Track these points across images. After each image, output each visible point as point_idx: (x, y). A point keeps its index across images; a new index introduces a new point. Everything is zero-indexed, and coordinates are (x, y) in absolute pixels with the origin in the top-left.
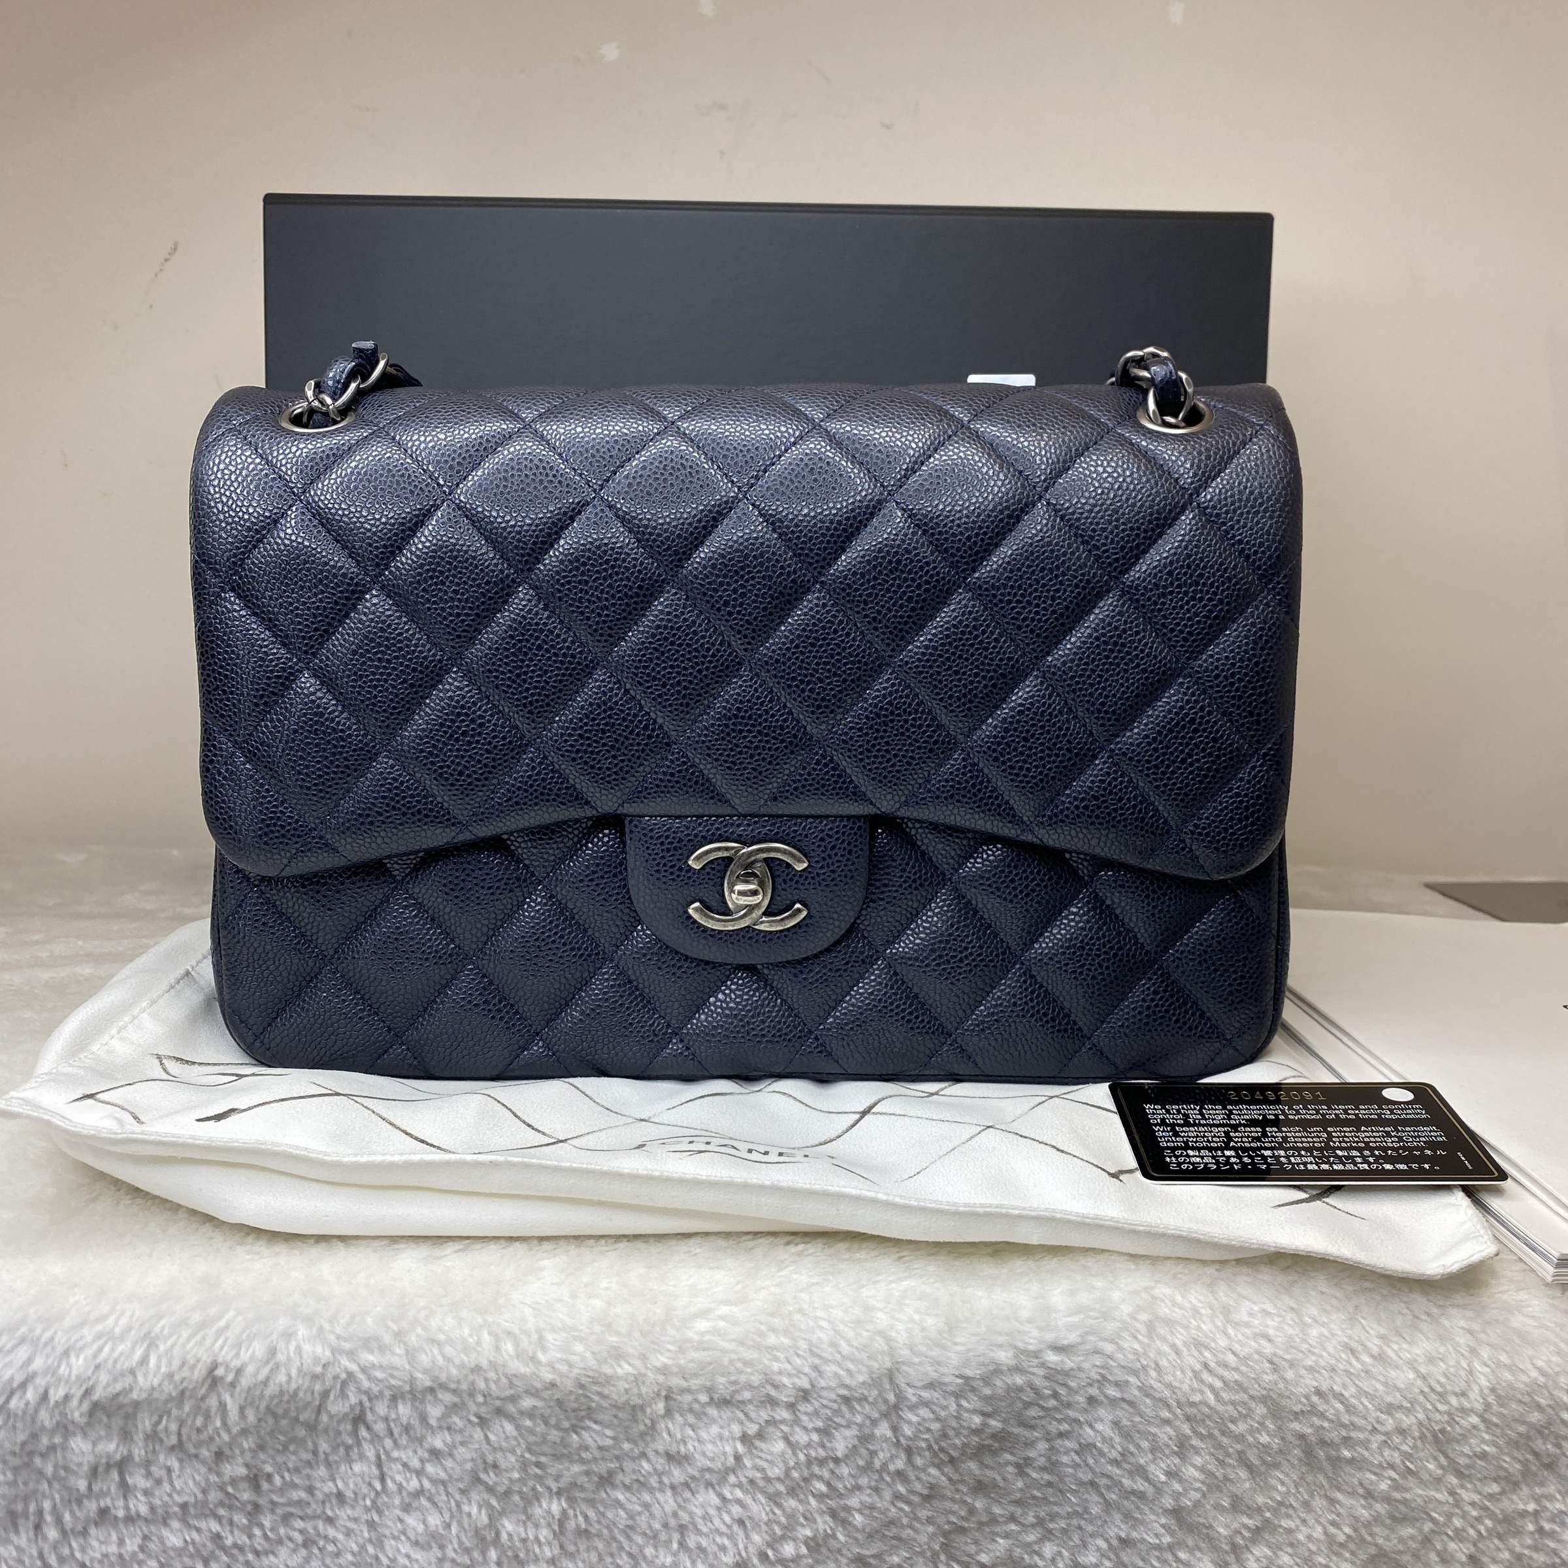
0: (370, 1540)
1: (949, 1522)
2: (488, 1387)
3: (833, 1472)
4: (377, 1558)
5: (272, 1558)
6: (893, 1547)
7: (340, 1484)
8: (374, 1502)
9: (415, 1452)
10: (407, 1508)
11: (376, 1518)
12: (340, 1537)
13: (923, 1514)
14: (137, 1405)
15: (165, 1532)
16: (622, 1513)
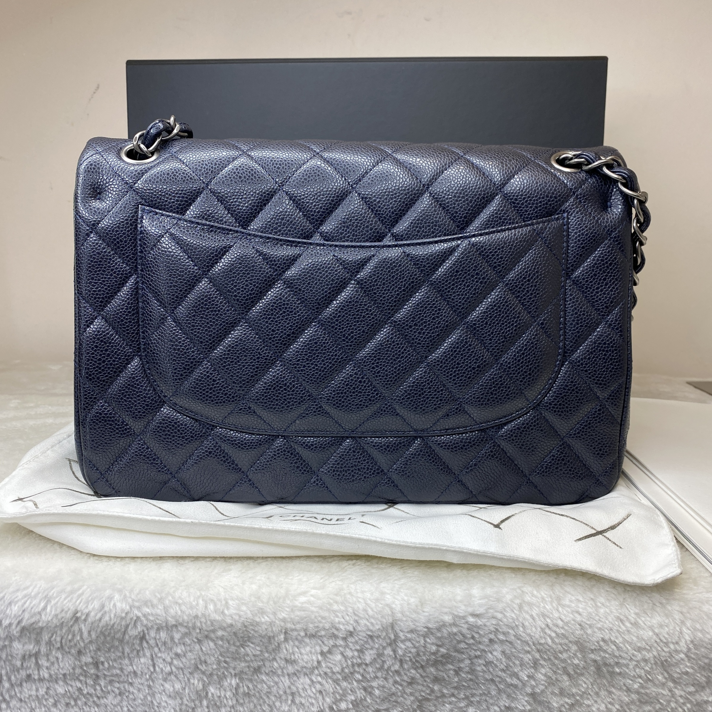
0: (149, 694)
1: (421, 696)
2: (201, 625)
3: (365, 670)
4: (152, 702)
5: (105, 700)
6: (394, 706)
7: (135, 668)
8: (150, 676)
9: (169, 654)
10: (165, 680)
11: (151, 683)
12: (135, 691)
13: (408, 691)
14: (42, 629)
15: (57, 686)
16: (265, 686)
